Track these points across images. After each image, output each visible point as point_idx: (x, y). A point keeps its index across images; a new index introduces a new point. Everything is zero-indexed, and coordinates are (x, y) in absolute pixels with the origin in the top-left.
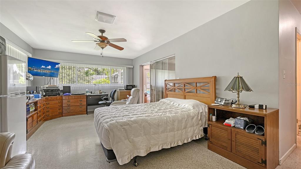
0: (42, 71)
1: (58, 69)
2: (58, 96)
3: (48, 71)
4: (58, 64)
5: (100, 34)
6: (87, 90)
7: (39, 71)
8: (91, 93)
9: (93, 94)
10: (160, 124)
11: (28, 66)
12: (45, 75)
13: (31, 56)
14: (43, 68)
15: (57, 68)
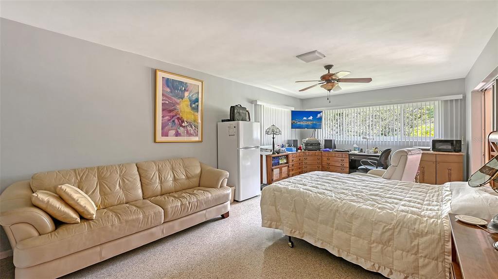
0: (304, 123)
1: (321, 118)
2: (318, 151)
3: (309, 123)
4: (320, 112)
5: (326, 72)
6: (355, 145)
7: (302, 123)
8: (361, 151)
9: (365, 152)
10: (322, 209)
11: (292, 120)
12: (308, 127)
13: (293, 110)
14: (304, 120)
15: (319, 118)
